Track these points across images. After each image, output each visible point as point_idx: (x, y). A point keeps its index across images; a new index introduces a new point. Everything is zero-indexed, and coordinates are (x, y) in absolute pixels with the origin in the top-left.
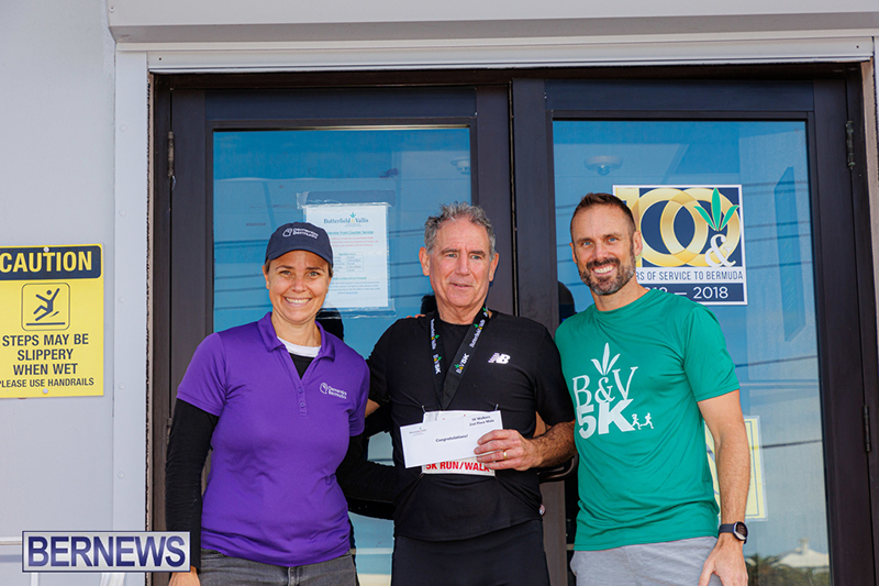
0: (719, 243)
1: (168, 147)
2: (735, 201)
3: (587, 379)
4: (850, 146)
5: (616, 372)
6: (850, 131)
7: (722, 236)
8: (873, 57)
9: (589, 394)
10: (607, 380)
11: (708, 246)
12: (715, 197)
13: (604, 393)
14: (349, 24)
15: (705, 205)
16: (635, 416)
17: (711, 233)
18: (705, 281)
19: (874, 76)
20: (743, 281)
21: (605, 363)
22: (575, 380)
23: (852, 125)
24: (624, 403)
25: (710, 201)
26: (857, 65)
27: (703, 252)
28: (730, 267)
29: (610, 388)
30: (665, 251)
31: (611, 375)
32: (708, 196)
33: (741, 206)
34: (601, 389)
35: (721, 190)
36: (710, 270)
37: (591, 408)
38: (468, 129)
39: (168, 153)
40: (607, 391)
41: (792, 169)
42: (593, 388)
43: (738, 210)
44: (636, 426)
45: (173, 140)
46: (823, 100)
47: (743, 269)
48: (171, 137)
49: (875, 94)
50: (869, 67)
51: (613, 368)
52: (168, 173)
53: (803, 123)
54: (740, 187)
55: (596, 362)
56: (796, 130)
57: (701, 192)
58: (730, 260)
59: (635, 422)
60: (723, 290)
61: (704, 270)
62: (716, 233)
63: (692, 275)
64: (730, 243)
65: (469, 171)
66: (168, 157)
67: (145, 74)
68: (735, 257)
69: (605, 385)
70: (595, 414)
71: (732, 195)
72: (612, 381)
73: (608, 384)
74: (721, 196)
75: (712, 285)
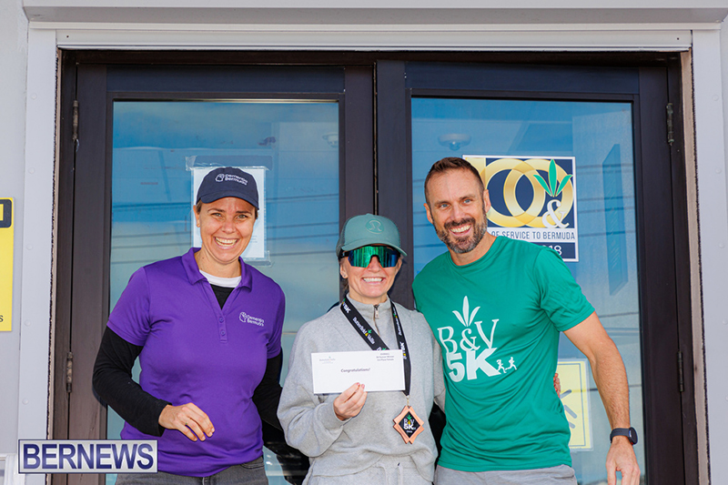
0: (555, 207)
1: (73, 114)
2: (569, 171)
3: (451, 329)
4: (670, 125)
5: (478, 324)
6: (670, 112)
7: (558, 202)
8: (691, 48)
9: (454, 342)
10: (470, 332)
11: (545, 210)
12: (552, 167)
13: (468, 342)
14: (235, 9)
15: (543, 174)
16: (499, 362)
17: (548, 198)
18: (542, 240)
19: (692, 64)
20: (575, 241)
21: (466, 313)
22: (440, 330)
23: (672, 107)
24: (489, 352)
25: (548, 170)
26: (677, 54)
27: (541, 215)
28: (564, 229)
29: (474, 338)
30: (507, 213)
31: (473, 327)
32: (545, 166)
33: (574, 175)
34: (465, 338)
35: (557, 162)
36: (547, 231)
37: (459, 356)
38: (337, 104)
39: (73, 119)
40: (472, 341)
41: (618, 145)
42: (457, 338)
43: (572, 179)
44: (501, 371)
45: (78, 108)
46: (647, 84)
47: (575, 231)
48: (76, 105)
49: (693, 80)
50: (688, 56)
51: (475, 320)
52: (72, 137)
53: (630, 104)
54: (573, 158)
55: (456, 313)
56: (624, 110)
57: (540, 162)
58: (564, 222)
59: (500, 367)
60: (558, 248)
61: (542, 231)
62: (552, 198)
63: (531, 235)
64: (563, 209)
65: (337, 144)
66: (73, 123)
67: (54, 50)
68: (569, 220)
69: (468, 336)
70: (463, 361)
71: (566, 166)
72: (475, 332)
73: (472, 335)
74: (556, 166)
75: (548, 244)
